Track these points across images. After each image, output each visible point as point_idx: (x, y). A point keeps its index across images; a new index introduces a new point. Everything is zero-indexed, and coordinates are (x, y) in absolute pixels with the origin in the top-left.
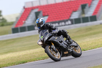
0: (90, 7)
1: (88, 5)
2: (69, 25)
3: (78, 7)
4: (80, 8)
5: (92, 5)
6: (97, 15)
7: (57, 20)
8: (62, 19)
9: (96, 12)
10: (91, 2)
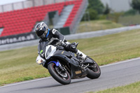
0: (60, 15)
1: (57, 13)
2: (31, 40)
3: (44, 15)
4: (47, 16)
5: (63, 13)
6: (71, 26)
7: (15, 34)
8: (22, 33)
9: (68, 22)
10: (63, 9)
